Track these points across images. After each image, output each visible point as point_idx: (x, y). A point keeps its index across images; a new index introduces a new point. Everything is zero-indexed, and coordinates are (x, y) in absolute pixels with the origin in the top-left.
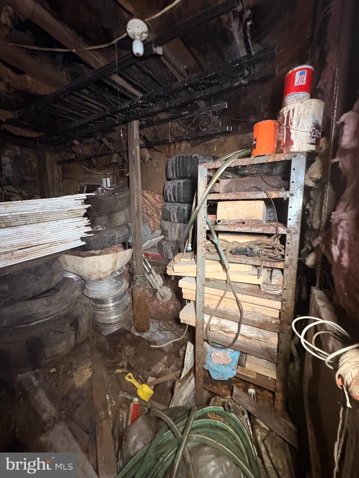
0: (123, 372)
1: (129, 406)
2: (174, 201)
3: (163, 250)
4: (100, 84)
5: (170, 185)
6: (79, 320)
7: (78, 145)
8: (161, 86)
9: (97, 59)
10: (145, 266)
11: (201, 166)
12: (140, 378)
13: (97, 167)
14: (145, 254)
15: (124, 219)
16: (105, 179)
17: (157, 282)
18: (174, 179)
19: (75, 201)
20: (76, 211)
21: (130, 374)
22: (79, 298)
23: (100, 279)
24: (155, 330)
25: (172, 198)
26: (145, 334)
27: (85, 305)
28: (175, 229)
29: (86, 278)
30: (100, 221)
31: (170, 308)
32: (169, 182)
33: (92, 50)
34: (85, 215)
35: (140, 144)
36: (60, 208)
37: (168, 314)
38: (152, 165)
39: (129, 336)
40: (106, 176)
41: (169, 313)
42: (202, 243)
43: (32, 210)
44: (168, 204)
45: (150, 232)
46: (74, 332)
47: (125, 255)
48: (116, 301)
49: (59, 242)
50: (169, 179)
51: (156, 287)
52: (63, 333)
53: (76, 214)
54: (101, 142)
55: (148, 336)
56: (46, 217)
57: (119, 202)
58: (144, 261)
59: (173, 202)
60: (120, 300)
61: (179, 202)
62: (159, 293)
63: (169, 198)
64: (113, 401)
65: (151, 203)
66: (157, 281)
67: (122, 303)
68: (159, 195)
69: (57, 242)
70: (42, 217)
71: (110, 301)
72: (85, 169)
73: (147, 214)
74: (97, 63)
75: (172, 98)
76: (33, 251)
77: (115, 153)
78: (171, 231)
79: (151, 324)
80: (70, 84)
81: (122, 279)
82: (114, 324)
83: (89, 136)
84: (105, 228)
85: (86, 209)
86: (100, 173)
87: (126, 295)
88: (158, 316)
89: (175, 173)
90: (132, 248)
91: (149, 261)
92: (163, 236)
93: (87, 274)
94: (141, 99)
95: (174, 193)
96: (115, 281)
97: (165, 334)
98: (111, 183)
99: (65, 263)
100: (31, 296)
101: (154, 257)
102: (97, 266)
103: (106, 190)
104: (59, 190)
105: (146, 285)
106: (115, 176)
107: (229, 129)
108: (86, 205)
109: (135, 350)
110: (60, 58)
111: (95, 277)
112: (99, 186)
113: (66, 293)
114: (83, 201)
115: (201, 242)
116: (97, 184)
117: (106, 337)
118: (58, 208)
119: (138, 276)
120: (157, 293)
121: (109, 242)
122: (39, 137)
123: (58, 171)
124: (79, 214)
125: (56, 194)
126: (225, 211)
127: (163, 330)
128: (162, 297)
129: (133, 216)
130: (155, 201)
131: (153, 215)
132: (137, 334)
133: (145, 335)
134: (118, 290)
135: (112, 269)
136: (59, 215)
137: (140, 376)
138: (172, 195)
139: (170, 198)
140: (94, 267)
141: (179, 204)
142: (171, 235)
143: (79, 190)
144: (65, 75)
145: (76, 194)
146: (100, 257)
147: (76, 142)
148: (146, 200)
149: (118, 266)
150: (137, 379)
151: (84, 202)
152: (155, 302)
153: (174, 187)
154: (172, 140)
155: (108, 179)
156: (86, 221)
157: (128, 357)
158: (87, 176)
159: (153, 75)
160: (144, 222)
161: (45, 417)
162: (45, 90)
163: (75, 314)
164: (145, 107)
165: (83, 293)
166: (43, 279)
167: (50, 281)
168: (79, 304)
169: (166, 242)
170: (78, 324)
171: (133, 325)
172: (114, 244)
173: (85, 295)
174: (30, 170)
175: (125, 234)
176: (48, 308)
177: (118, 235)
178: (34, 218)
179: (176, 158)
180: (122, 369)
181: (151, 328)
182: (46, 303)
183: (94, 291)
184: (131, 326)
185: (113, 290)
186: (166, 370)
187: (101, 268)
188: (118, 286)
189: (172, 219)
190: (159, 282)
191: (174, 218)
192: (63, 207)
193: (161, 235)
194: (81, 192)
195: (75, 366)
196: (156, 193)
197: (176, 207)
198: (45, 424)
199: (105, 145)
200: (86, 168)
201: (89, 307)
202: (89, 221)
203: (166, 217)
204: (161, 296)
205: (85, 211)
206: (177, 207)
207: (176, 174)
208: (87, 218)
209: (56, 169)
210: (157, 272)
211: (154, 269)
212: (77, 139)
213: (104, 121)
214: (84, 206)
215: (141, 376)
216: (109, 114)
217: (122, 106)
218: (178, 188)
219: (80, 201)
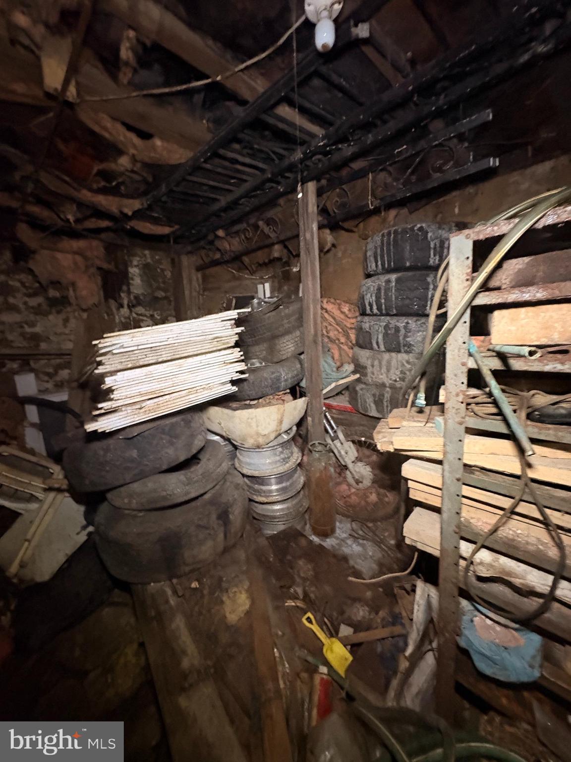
0: (297, 607)
1: (311, 678)
2: (379, 313)
3: (356, 400)
4: (257, 125)
5: (371, 284)
6: (230, 510)
7: (223, 238)
8: (361, 104)
9: (253, 83)
10: (327, 425)
11: (456, 238)
12: (326, 624)
13: (250, 268)
14: (325, 405)
15: (293, 349)
16: (262, 286)
17: (347, 453)
18: (378, 274)
19: (223, 322)
20: (223, 339)
21: (309, 615)
22: (228, 473)
23: (258, 447)
24: (344, 535)
25: (375, 307)
26: (328, 540)
27: (237, 486)
28: (380, 363)
29: (237, 442)
30: (256, 352)
31: (369, 500)
32: (369, 280)
33: (247, 68)
34: (237, 345)
35: (319, 222)
36: (201, 334)
37: (367, 509)
38: (335, 255)
39: (303, 542)
40: (263, 281)
41: (369, 509)
42: (457, 395)
43: (164, 340)
44: (366, 319)
45: (335, 369)
46: (222, 529)
47: (295, 408)
48: (282, 483)
49: (200, 387)
50: (368, 276)
51: (344, 461)
52: (207, 528)
53: (224, 344)
54: (256, 227)
55: (334, 544)
56: (183, 349)
57: (286, 321)
58: (326, 416)
59: (376, 315)
60: (288, 480)
61: (387, 315)
62: (351, 472)
63: (368, 308)
64: (286, 663)
65: (334, 319)
66: (347, 451)
67: (291, 485)
68: (347, 305)
69: (197, 388)
70: (178, 350)
71: (273, 481)
72: (233, 273)
73: (329, 337)
74: (252, 89)
75: (379, 123)
76: (167, 402)
77: (277, 243)
78: (373, 366)
79: (338, 524)
80: (213, 138)
81: (291, 446)
82: (279, 518)
83: (239, 220)
84: (264, 363)
85: (237, 334)
86: (255, 277)
87: (298, 472)
88: (348, 511)
89: (379, 263)
90: (305, 396)
91: (332, 418)
92: (358, 376)
93: (239, 436)
94: (323, 139)
95: (378, 298)
96: (280, 449)
97: (362, 546)
98: (272, 292)
99: (209, 419)
100: (165, 467)
101: (342, 411)
102: (254, 425)
103: (265, 302)
104: (199, 308)
105: (329, 459)
106: (276, 281)
107: (494, 162)
108: (237, 329)
109: (314, 570)
110: (198, 98)
111: (250, 442)
112: (253, 298)
113: (211, 465)
114: (233, 322)
115: (454, 393)
116: (249, 294)
117: (267, 538)
118: (198, 335)
119: (316, 442)
120: (348, 472)
121: (271, 386)
122: (173, 233)
123: (198, 279)
124: (228, 343)
125: (195, 313)
126: (513, 328)
127: (358, 538)
128: (358, 482)
129: (307, 343)
130: (342, 316)
131: (339, 340)
132: (315, 539)
133: (329, 543)
134: (285, 464)
135: (277, 431)
136: (200, 346)
137: (326, 620)
138: (374, 303)
139: (371, 309)
140: (250, 426)
141: (388, 318)
142: (373, 374)
143: (225, 305)
144: (206, 125)
145: (221, 312)
146: (259, 410)
147: (221, 233)
148: (326, 315)
149: (285, 427)
150: (321, 625)
151: (235, 324)
152: (344, 487)
153: (379, 289)
154: (374, 204)
155: (267, 285)
156: (237, 353)
157: (305, 579)
158: (237, 283)
159: (347, 86)
160: (324, 352)
161: (186, 663)
162: (179, 155)
163: (224, 499)
164: (329, 153)
165: (233, 465)
166: (180, 443)
167: (189, 445)
168: (228, 484)
169: (363, 386)
170: (228, 516)
171: (308, 522)
172: (278, 389)
173: (236, 469)
174: (164, 283)
175: (295, 372)
176: (187, 488)
177: (286, 375)
178: (167, 352)
179: (383, 235)
180: (296, 601)
181: (338, 531)
182: (185, 479)
183: (249, 464)
184: (306, 524)
185: (278, 464)
186: (372, 617)
187: (259, 428)
188: (286, 458)
189: (375, 345)
190: (350, 453)
191: (377, 343)
192: (206, 334)
193: (354, 372)
194: (228, 309)
195: (224, 585)
196: (344, 301)
197: (381, 324)
198: (185, 676)
199: (262, 231)
200: (234, 271)
201: (244, 489)
202: (242, 353)
203: (364, 342)
204: (354, 478)
205: (236, 338)
206: (385, 324)
207: (383, 265)
208: (239, 349)
209: (195, 278)
210: (346, 436)
211: (342, 431)
212: (222, 227)
213: (262, 192)
214: (235, 329)
215: (328, 619)
216: (269, 176)
217: (291, 157)
218: (387, 290)
219: (228, 322)
